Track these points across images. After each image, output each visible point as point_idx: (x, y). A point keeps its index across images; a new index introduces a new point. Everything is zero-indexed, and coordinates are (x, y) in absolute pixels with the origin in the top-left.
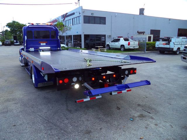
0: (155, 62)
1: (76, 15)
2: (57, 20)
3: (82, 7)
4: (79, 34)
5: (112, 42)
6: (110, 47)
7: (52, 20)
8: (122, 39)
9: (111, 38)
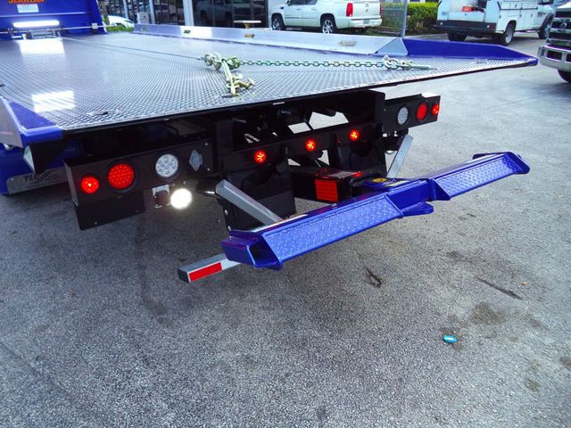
0: (535, 63)
5: (291, 3)
6: (286, 21)
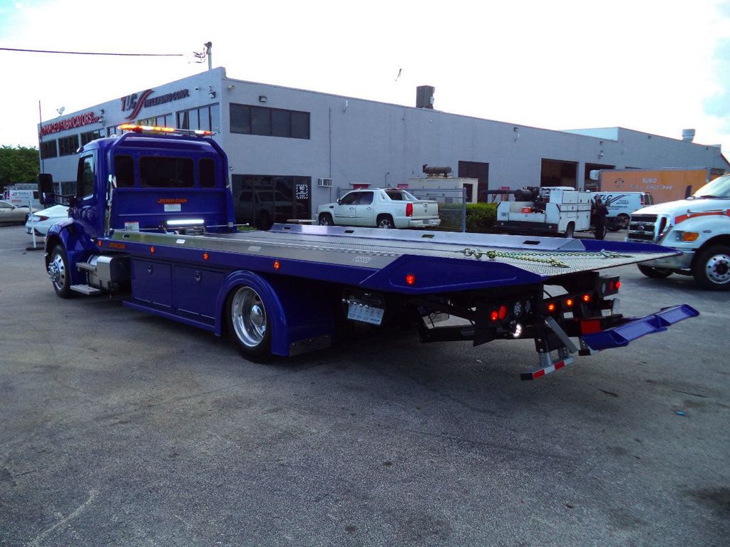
1: (197, 99)
2: (99, 114)
3: (222, 70)
6: (336, 220)
7: (65, 113)
8: (380, 194)
9: (329, 189)
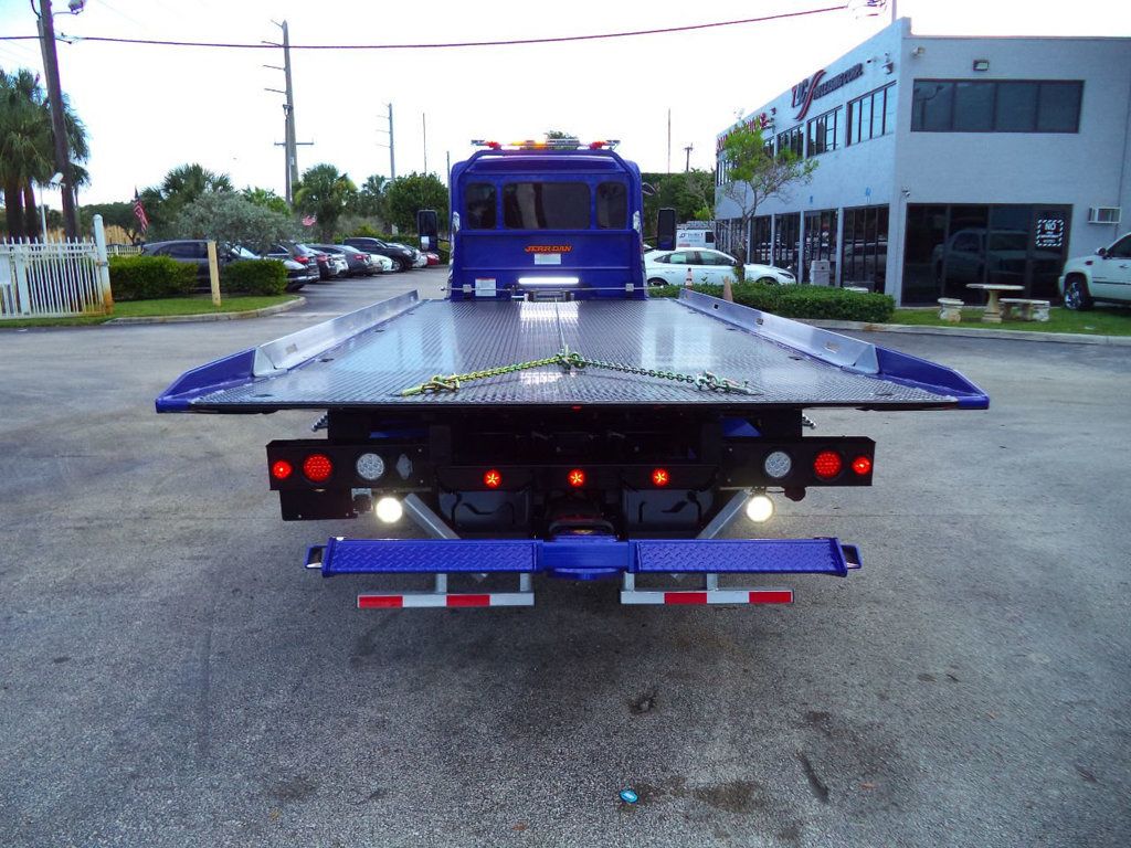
0: (984, 405)
1: (872, 78)
2: (770, 115)
3: (906, 23)
4: (876, 200)
5: (1107, 254)
6: (1094, 289)
7: (743, 116)
9: (1113, 229)
